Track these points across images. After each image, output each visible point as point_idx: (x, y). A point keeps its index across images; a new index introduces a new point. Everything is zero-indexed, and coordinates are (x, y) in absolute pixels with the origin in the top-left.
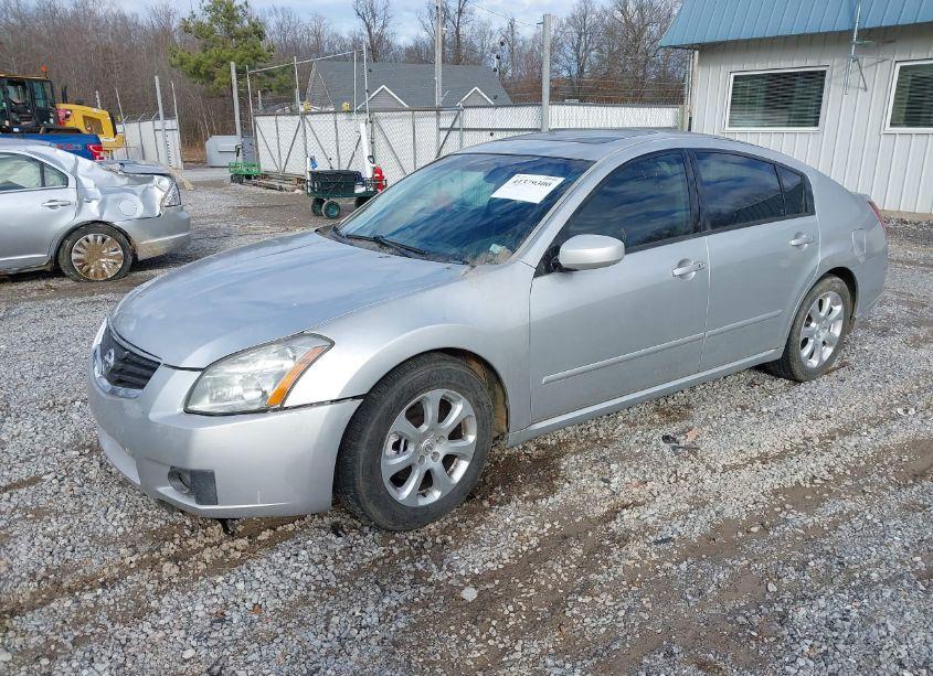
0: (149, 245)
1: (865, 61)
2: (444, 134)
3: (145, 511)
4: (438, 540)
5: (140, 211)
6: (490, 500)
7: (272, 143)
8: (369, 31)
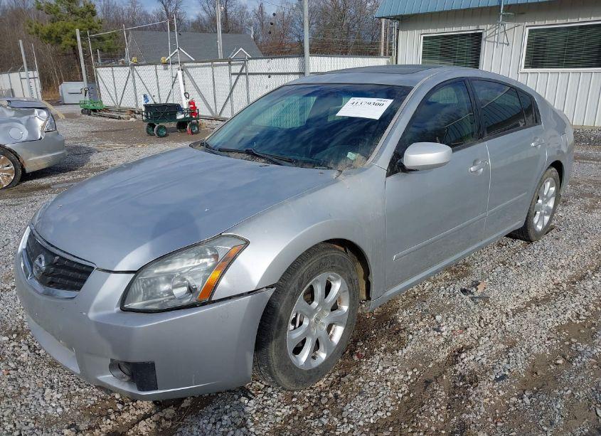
0: (34, 162)
1: (508, 26)
2: (234, 78)
3: (78, 390)
4: (331, 395)
5: (25, 135)
6: (358, 354)
7: (111, 87)
8: (167, 10)
